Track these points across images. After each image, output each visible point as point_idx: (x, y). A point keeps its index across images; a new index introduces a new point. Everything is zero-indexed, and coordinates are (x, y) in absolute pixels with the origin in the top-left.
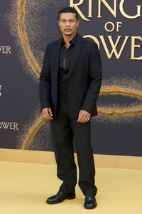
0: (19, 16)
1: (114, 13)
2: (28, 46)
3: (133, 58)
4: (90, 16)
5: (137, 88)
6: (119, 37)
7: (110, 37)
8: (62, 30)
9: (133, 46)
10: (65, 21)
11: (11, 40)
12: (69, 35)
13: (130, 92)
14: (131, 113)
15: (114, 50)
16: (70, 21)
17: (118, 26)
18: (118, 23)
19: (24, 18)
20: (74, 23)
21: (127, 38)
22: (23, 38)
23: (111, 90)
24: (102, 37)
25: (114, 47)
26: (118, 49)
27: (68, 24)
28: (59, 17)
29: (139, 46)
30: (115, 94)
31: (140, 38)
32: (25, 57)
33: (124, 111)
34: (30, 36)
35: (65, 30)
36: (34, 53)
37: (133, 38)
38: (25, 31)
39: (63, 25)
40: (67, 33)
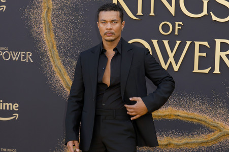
0: (44, 11)
1: (172, 10)
2: (56, 53)
3: (196, 70)
4: (140, 13)
5: (201, 111)
6: (178, 42)
7: (166, 42)
8: (102, 34)
9: (197, 54)
10: (105, 22)
11: (32, 43)
12: (111, 41)
13: (192, 116)
14: (192, 144)
15: (171, 59)
16: (112, 21)
17: (177, 27)
18: (177, 23)
19: (50, 14)
20: (117, 25)
21: (188, 43)
22: (49, 41)
23: (166, 113)
24: (155, 42)
25: (171, 55)
26: (176, 58)
27: (109, 26)
28: (98, 16)
29: (204, 55)
30: (172, 118)
31: (206, 44)
32: (51, 67)
33: (184, 141)
34: (58, 39)
35: (105, 34)
36: (64, 61)
37: (197, 44)
38: (52, 32)
39: (103, 28)
40: (108, 38)
